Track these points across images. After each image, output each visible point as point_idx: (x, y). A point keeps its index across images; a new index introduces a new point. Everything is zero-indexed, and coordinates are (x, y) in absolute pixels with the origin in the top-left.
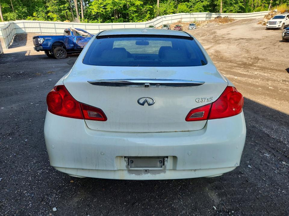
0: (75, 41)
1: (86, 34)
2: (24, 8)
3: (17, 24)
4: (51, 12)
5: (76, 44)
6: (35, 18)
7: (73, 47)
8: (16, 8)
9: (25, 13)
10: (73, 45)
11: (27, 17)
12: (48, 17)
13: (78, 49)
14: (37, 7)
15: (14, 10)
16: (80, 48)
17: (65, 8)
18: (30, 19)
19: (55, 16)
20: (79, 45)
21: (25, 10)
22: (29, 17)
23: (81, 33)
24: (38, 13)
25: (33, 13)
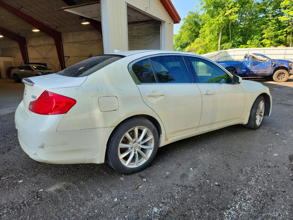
0: (249, 66)
1: (264, 59)
2: (240, 38)
3: (228, 52)
4: (265, 39)
5: (249, 69)
6: (248, 46)
7: (244, 72)
8: (234, 39)
9: (239, 42)
10: (245, 70)
11: (240, 46)
12: (262, 44)
13: (250, 74)
14: (253, 36)
15: (230, 41)
16: (252, 73)
17: (284, 33)
18: (242, 47)
19: (268, 42)
20: (253, 70)
21: (240, 39)
22: (241, 46)
23: (259, 58)
24: (252, 41)
25: (247, 41)
